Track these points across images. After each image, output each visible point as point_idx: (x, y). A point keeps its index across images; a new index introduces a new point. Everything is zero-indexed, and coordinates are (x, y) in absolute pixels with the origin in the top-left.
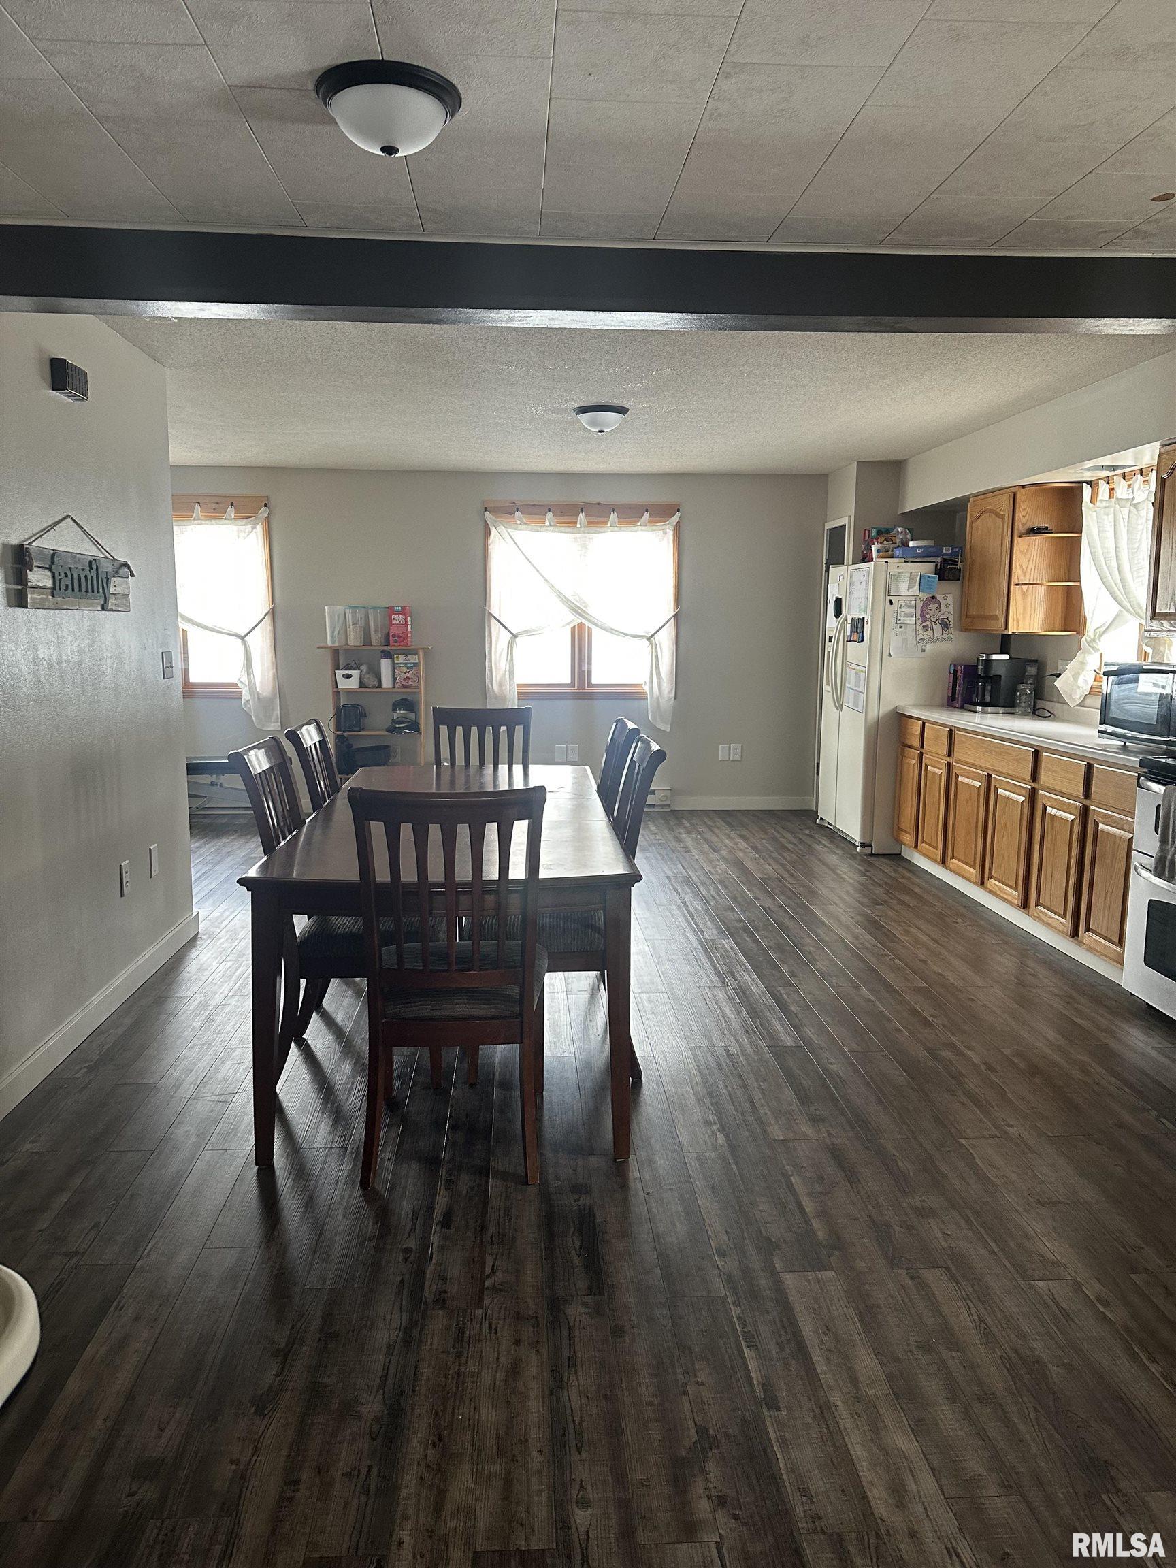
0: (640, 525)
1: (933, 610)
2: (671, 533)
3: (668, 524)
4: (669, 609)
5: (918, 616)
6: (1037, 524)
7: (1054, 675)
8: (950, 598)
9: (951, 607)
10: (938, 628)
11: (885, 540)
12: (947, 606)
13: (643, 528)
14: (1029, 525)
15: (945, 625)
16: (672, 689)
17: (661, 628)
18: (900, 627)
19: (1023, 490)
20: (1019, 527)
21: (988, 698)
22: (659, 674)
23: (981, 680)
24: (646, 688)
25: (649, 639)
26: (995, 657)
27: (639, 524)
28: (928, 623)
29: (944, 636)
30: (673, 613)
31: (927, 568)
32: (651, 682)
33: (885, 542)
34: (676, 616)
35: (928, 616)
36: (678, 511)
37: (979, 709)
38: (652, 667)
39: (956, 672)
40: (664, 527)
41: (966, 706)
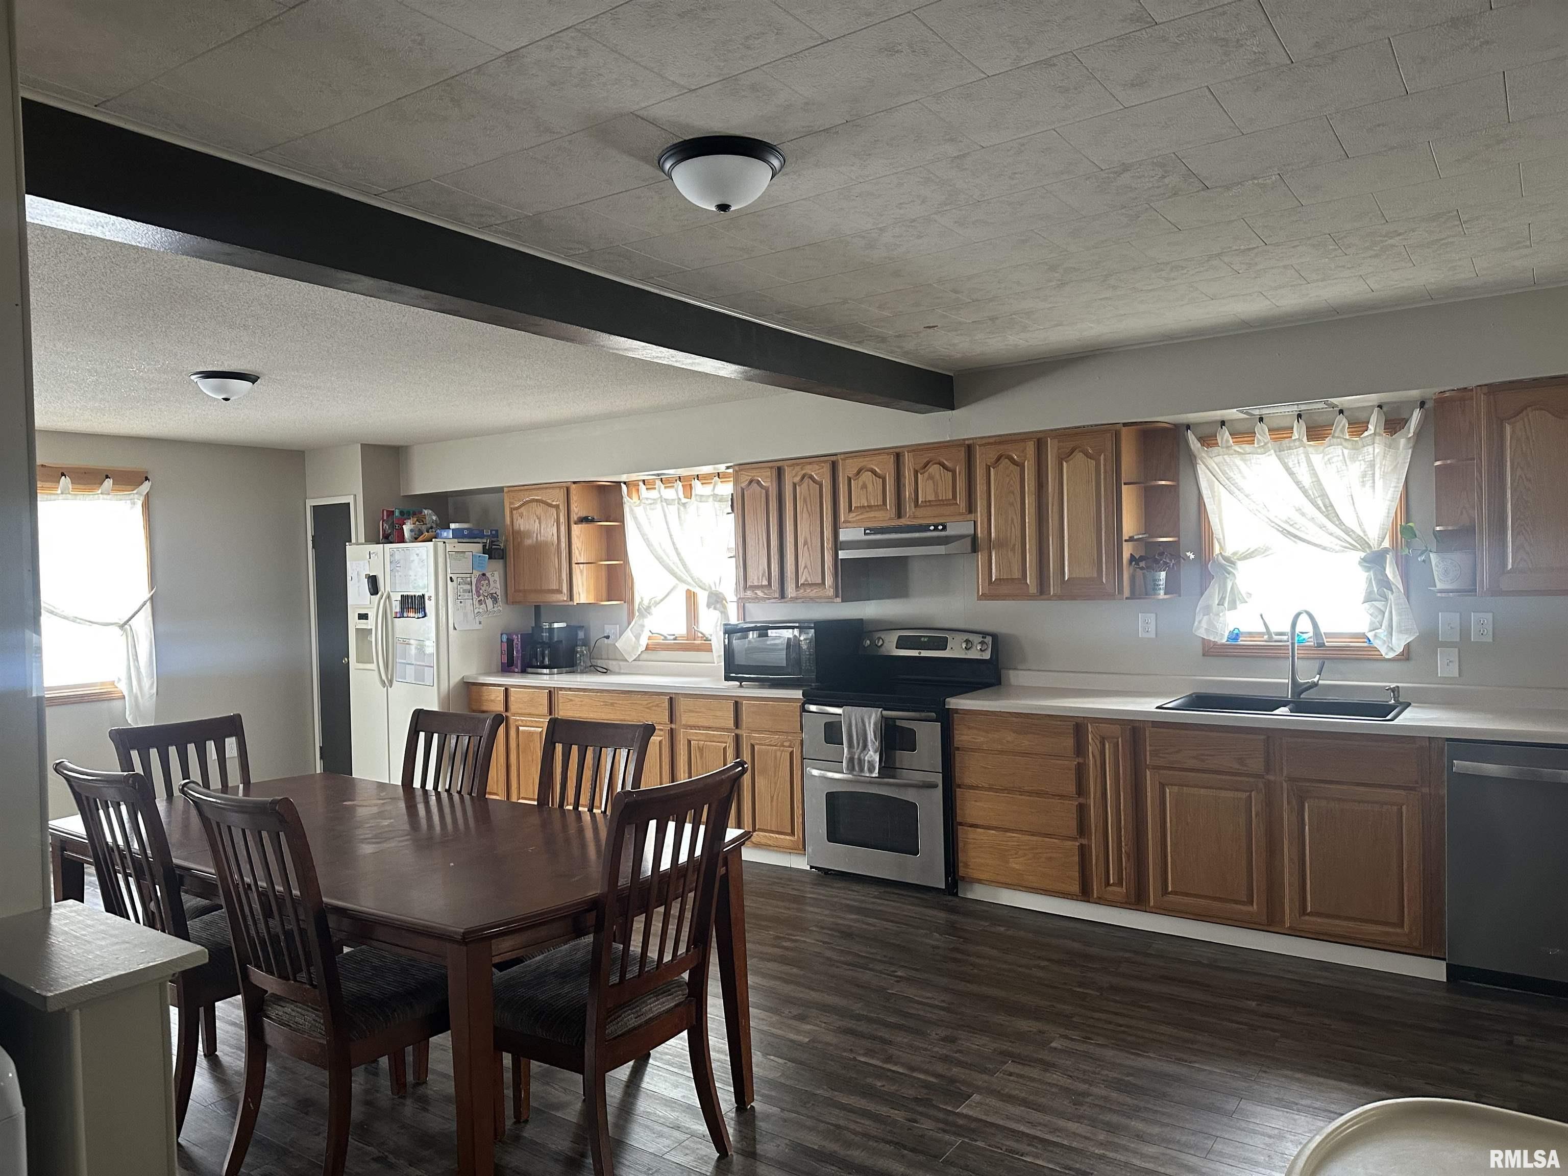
0: (101, 493)
1: (485, 585)
2: (139, 503)
3: (136, 493)
4: (143, 592)
5: (474, 592)
6: (590, 515)
7: (605, 637)
8: (496, 574)
9: (498, 582)
10: (489, 602)
11: (417, 520)
12: (495, 581)
13: (105, 496)
14: (583, 514)
15: (495, 600)
16: (153, 683)
17: (136, 613)
18: (461, 602)
19: (574, 486)
20: (574, 517)
21: (547, 662)
22: (138, 669)
23: (539, 646)
24: (123, 687)
25: (122, 627)
26: (556, 625)
27: (99, 492)
28: (482, 598)
29: (495, 609)
30: (149, 595)
31: (477, 548)
32: (130, 678)
33: (417, 523)
34: (152, 598)
35: (481, 592)
36: (147, 479)
37: (545, 671)
38: (129, 659)
39: (510, 642)
40: (132, 496)
41: (530, 670)
